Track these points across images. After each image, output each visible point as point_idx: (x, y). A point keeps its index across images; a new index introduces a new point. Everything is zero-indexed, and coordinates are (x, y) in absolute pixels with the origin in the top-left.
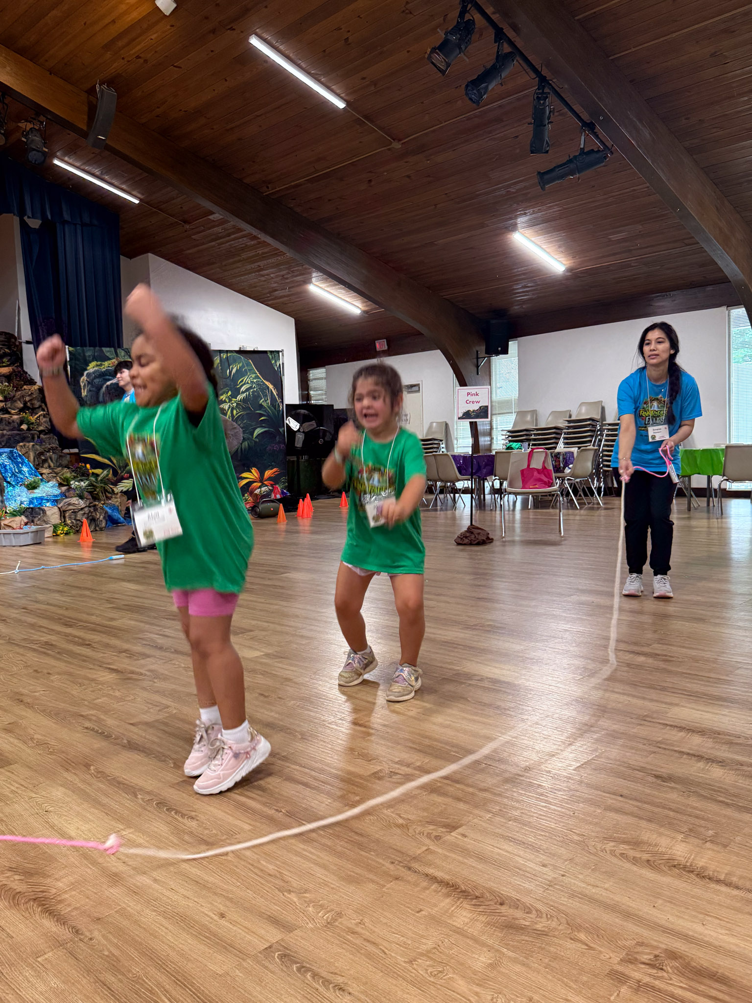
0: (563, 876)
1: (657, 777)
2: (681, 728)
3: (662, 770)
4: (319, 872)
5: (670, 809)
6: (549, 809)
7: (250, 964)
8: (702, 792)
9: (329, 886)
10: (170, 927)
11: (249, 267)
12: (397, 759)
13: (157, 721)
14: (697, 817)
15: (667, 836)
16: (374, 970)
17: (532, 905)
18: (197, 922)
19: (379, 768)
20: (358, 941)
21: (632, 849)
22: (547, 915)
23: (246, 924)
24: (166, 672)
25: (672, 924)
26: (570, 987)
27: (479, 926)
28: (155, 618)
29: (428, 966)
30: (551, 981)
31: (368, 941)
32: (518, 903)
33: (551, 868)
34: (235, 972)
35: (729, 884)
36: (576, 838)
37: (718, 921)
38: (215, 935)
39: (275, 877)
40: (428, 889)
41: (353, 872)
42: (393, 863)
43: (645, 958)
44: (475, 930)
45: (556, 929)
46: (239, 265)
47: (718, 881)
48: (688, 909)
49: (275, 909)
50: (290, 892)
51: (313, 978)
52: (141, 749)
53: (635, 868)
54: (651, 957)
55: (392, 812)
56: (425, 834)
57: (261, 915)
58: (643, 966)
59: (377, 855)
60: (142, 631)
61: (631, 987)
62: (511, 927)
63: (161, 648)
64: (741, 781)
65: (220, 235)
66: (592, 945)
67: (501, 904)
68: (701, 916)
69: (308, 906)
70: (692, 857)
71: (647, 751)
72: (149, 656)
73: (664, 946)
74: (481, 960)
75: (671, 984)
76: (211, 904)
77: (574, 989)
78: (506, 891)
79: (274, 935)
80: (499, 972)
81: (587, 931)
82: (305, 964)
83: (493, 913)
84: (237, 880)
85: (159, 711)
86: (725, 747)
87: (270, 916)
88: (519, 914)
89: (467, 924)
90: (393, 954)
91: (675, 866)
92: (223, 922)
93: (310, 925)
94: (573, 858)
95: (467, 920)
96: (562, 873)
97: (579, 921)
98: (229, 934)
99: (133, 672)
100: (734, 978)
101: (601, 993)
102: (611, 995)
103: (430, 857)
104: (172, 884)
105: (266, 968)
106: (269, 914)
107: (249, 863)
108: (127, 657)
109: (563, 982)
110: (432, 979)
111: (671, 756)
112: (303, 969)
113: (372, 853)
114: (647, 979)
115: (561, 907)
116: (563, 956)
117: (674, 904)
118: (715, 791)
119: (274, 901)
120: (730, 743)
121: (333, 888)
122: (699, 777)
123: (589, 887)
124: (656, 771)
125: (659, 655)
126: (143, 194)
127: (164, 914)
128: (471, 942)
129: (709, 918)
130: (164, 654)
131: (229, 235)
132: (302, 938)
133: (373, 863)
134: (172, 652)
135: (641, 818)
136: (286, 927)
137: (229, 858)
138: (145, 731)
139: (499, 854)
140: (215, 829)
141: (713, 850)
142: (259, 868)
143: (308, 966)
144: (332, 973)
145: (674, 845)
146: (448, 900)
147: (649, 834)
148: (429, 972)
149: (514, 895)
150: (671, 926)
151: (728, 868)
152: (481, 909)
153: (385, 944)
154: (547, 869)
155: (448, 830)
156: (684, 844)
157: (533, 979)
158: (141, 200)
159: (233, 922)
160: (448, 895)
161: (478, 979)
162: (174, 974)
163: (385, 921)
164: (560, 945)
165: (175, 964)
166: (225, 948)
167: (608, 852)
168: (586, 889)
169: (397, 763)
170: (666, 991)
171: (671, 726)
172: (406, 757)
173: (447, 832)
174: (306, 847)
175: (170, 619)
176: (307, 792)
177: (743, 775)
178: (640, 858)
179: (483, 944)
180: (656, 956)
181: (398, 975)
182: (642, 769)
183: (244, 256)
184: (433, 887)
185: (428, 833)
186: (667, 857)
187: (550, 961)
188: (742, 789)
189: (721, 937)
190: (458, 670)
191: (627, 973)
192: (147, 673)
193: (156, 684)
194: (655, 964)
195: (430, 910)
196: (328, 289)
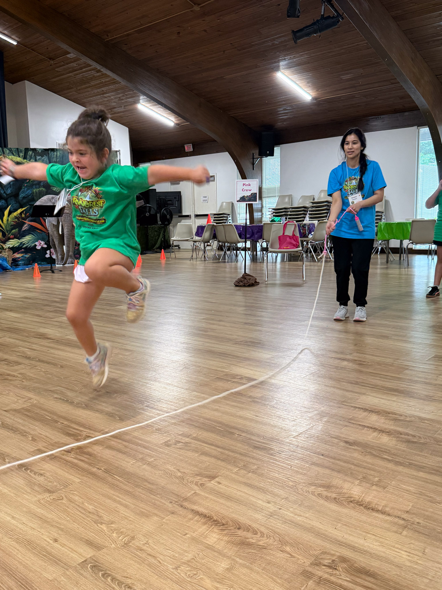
0: (280, 509)
1: (346, 442)
2: (365, 410)
3: (351, 438)
4: (122, 509)
5: (353, 464)
6: (276, 464)
7: (70, 572)
8: (374, 453)
9: (127, 519)
10: (20, 549)
11: (96, 91)
12: (181, 433)
13: (23, 408)
14: (369, 469)
15: (349, 482)
16: (152, 574)
17: (258, 529)
18: (37, 545)
19: (169, 439)
20: (144, 555)
21: (326, 491)
22: (267, 535)
23: (72, 546)
24: (31, 375)
25: (346, 539)
26: (277, 582)
27: (223, 543)
28: (27, 337)
29: (187, 571)
30: (265, 578)
31: (150, 555)
32: (249, 527)
33: (273, 504)
34: (61, 578)
35: (383, 513)
36: (291, 483)
37: (374, 537)
38: (50, 554)
39: (93, 514)
40: (192, 519)
41: (145, 509)
42: (171, 502)
43: (326, 562)
44: (220, 546)
45: (272, 545)
46: (89, 89)
47: (378, 511)
48: (356, 529)
49: (90, 535)
50: (102, 523)
51: (112, 581)
52: (10, 428)
53: (326, 503)
54: (330, 561)
55: (174, 468)
56: (194, 483)
57: (81, 539)
58: (324, 567)
59: (161, 497)
60: (17, 346)
61: (315, 581)
62: (244, 544)
63: (29, 358)
64: (399, 445)
65: (75, 68)
66: (293, 554)
67: (239, 529)
68: (364, 534)
69: (113, 532)
70: (363, 495)
71: (341, 425)
72: (20, 364)
73: (338, 554)
74: (222, 565)
75: (341, 579)
76: (50, 533)
77: (279, 583)
78: (243, 520)
79: (88, 553)
80: (232, 573)
81: (291, 545)
82: (107, 572)
83: (233, 535)
84: (67, 516)
85: (25, 401)
86: (391, 422)
87: (87, 540)
88: (249, 535)
89: (215, 542)
90: (165, 564)
91: (351, 502)
92: (56, 545)
93: (113, 545)
94: (287, 497)
95: (215, 540)
96: (280, 507)
97: (286, 538)
98: (59, 553)
99: (9, 375)
100: (380, 573)
101: (296, 586)
102: (302, 587)
103: (196, 498)
104: (24, 520)
105: (82, 574)
106: (87, 538)
107: (77, 505)
108: (6, 364)
109: (273, 579)
110: (189, 579)
111: (357, 428)
112: (106, 575)
113: (158, 496)
114: (326, 576)
115: (276, 530)
116: (274, 562)
117: (349, 526)
118: (382, 451)
119: (91, 530)
120: (396, 420)
121: (130, 520)
122: (373, 442)
123: (296, 517)
124: (346, 438)
125: (356, 361)
126: (19, 38)
127: (17, 541)
128: (216, 554)
129: (369, 535)
130: (31, 362)
131: (81, 69)
132: (107, 555)
133: (159, 503)
134: (37, 361)
135: (333, 470)
136: (98, 547)
137: (64, 502)
138: (14, 415)
139: (240, 496)
140: (56, 482)
141: (377, 491)
142: (82, 508)
143: (109, 572)
144: (124, 577)
145: (352, 488)
146: (205, 527)
147: (337, 480)
148: (187, 574)
149: (248, 522)
150: (345, 541)
151: (384, 503)
152: (226, 531)
153: (162, 557)
154: (270, 505)
155: (209, 479)
156: (359, 487)
157: (254, 577)
158: (18, 42)
159: (63, 545)
160: (205, 524)
161: (218, 579)
162: (20, 580)
163: (163, 542)
164: (273, 555)
165: (21, 574)
166: (56, 562)
167: (310, 493)
168: (294, 517)
169: (180, 435)
170: (337, 583)
171: (359, 408)
172: (186, 430)
173: (209, 481)
174: (115, 493)
175: (37, 338)
176: (120, 455)
177: (401, 441)
178: (330, 496)
179: (224, 556)
180: (333, 561)
181: (167, 577)
182: (337, 437)
183: (93, 83)
184: (196, 518)
185: (196, 482)
186: (347, 496)
187: (266, 565)
188: (399, 450)
189: (375, 547)
190: (227, 372)
191: (313, 572)
192: (19, 376)
193: (24, 383)
194: (332, 566)
195: (192, 534)
196: (151, 108)
